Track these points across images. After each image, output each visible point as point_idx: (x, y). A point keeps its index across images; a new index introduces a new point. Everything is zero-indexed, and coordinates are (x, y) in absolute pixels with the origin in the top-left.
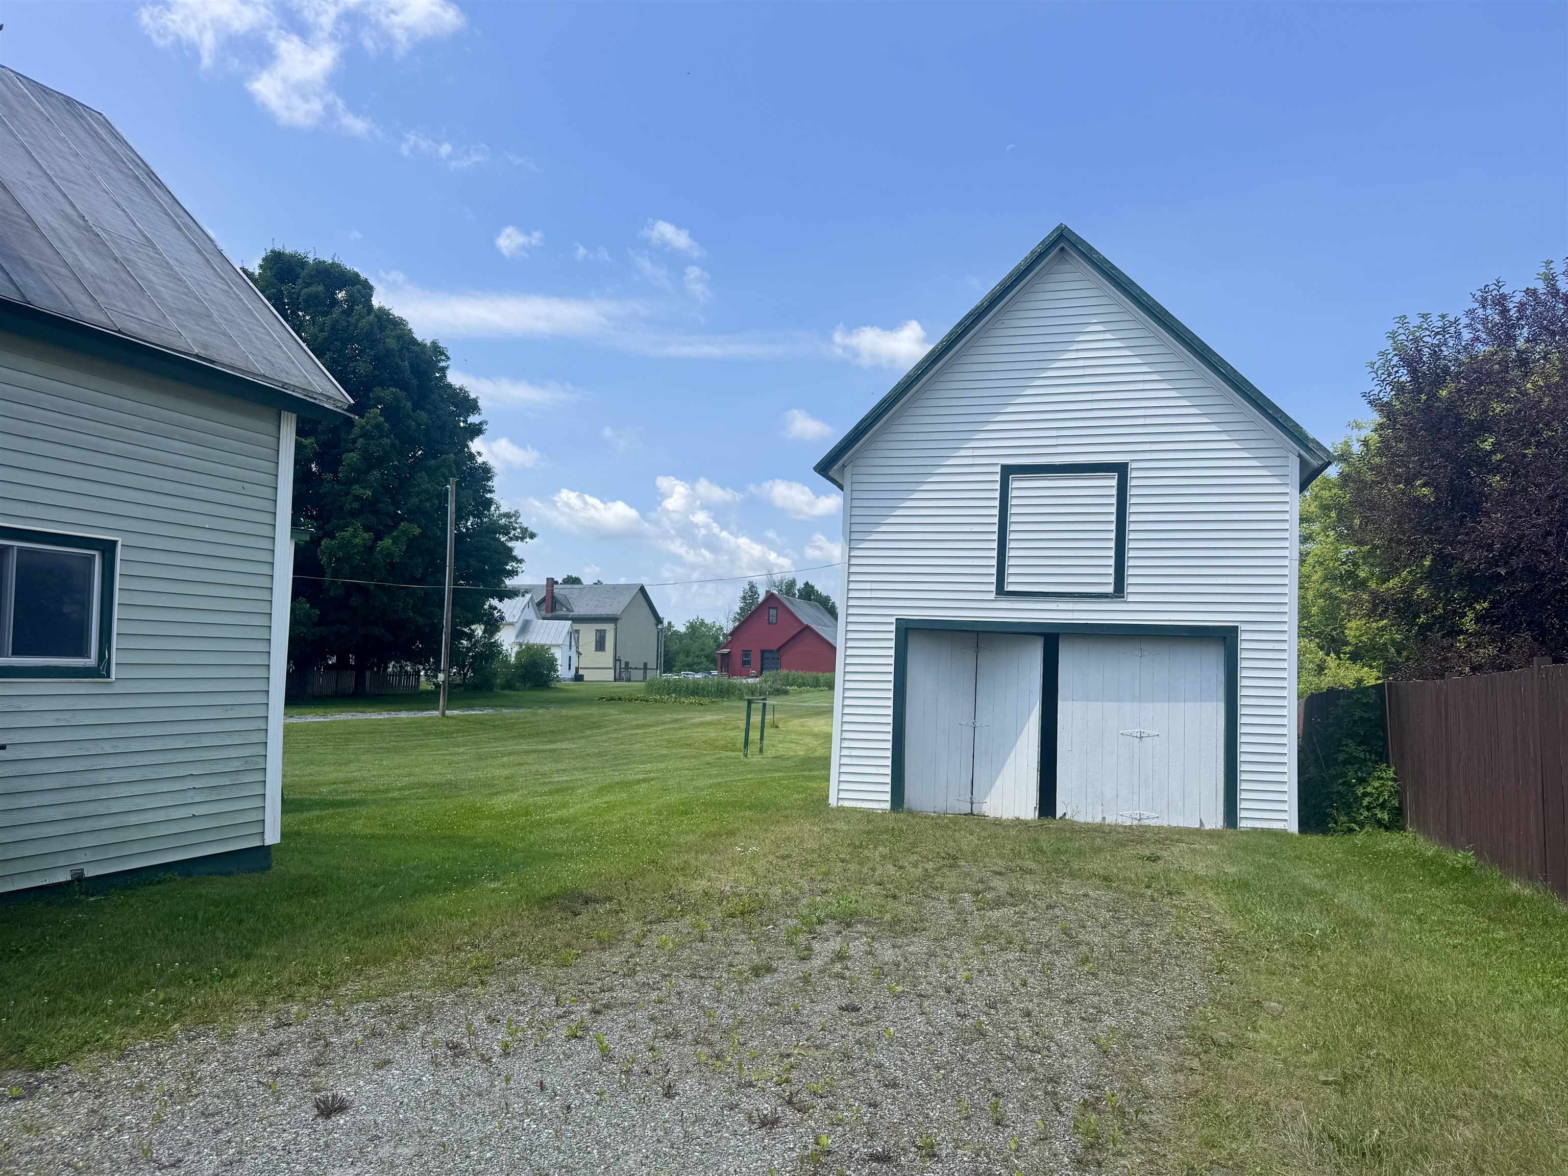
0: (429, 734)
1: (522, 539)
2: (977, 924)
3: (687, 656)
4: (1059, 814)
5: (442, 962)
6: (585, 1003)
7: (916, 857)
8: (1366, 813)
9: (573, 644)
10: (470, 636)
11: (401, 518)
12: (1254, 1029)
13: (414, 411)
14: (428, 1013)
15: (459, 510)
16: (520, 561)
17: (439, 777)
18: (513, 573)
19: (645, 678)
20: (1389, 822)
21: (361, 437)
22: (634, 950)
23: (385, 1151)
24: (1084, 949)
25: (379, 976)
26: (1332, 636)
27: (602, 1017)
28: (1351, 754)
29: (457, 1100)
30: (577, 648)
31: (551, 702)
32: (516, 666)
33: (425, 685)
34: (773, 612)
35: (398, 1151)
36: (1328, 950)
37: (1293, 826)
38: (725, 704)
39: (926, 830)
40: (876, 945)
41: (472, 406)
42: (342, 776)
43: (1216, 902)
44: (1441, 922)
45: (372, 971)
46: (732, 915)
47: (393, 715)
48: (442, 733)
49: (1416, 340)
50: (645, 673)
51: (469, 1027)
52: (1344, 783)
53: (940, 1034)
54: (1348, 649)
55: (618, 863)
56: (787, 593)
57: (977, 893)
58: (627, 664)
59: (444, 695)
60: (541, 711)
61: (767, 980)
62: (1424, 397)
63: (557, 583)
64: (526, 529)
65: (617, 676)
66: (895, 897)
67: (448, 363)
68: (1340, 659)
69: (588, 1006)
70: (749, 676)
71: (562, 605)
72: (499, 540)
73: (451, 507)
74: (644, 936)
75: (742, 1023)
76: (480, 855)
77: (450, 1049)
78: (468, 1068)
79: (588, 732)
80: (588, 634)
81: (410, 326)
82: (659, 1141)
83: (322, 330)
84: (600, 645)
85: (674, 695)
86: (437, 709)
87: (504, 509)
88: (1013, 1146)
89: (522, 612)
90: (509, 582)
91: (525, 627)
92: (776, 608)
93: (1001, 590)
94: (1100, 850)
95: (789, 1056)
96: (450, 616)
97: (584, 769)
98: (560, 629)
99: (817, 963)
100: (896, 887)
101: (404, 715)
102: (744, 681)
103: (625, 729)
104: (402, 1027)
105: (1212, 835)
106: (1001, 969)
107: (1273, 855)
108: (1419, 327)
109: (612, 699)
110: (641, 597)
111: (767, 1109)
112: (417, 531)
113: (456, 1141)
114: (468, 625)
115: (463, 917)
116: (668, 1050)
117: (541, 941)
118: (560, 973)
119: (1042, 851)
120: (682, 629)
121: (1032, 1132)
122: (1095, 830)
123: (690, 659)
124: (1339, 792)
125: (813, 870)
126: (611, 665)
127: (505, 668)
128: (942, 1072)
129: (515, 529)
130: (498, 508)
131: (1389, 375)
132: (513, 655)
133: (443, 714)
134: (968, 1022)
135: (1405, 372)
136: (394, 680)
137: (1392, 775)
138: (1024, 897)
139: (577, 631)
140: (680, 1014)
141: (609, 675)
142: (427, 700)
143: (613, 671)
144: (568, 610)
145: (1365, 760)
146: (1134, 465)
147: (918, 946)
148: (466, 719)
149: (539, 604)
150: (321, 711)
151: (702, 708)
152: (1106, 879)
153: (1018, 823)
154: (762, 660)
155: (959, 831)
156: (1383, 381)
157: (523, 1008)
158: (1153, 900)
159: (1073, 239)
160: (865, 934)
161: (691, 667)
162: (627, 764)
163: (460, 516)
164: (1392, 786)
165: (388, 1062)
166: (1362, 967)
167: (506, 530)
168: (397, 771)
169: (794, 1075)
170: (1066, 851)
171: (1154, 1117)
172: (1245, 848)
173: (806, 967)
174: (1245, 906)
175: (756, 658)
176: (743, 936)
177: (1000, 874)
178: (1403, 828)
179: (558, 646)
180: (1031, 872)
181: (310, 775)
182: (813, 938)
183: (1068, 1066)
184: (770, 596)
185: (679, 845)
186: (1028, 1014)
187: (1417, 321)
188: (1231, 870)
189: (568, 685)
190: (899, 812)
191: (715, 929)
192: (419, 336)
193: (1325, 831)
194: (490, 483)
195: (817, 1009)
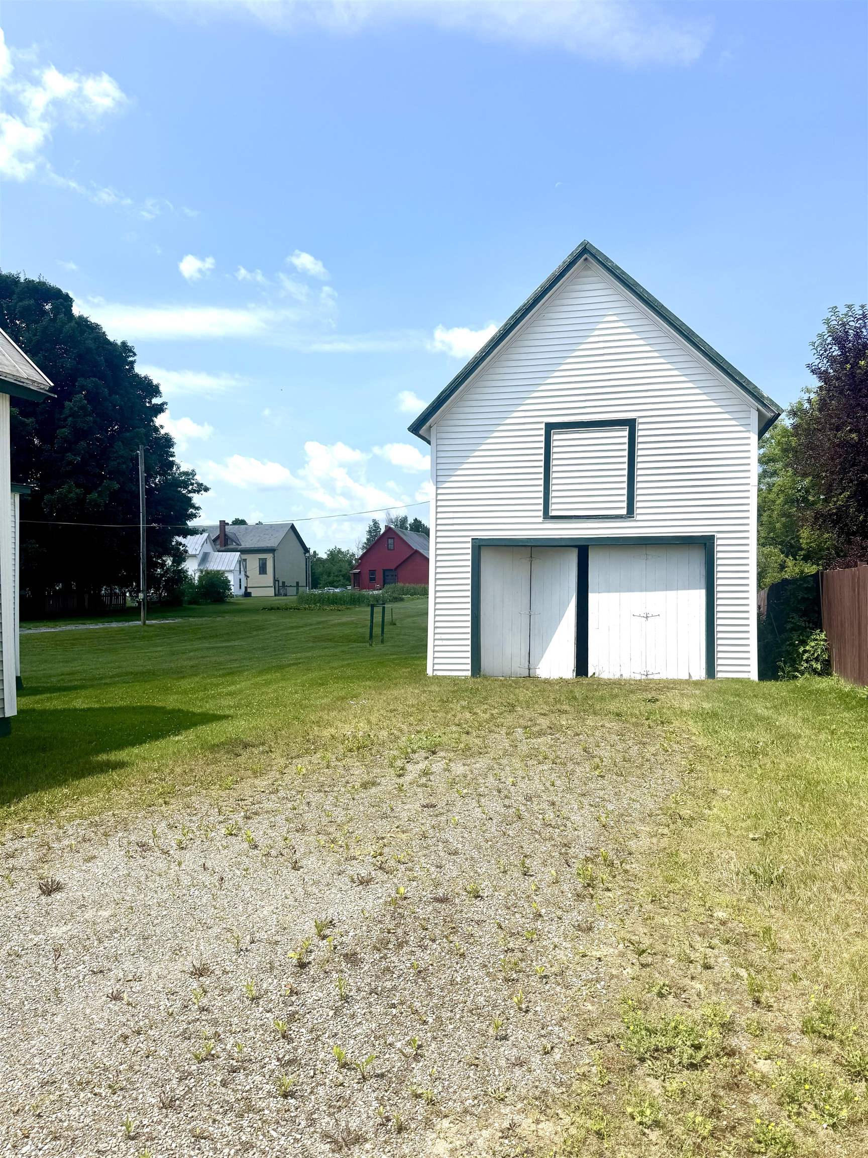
0: (134, 638)
1: (198, 492)
2: (524, 748)
3: (329, 576)
4: (590, 674)
5: (137, 791)
6: (240, 813)
7: (486, 706)
8: (805, 665)
9: (242, 569)
10: (163, 565)
11: (104, 477)
12: (710, 809)
13: (110, 395)
14: (124, 823)
15: (147, 470)
16: (198, 508)
17: (141, 668)
18: (194, 516)
19: (297, 593)
20: (821, 670)
21: (70, 416)
22: (278, 776)
23: (89, 914)
24: (597, 760)
25: (91, 803)
26: (791, 544)
27: (251, 821)
28: (795, 623)
29: (143, 879)
30: (246, 572)
31: (227, 613)
32: (198, 587)
33: (130, 603)
34: (390, 541)
35: (99, 914)
36: (767, 755)
37: (754, 675)
38: (357, 609)
39: (495, 688)
40: (452, 764)
41: (154, 390)
42: (67, 670)
43: (694, 727)
44: (846, 733)
45: (86, 799)
46: (351, 750)
47: (107, 625)
48: (144, 637)
49: (844, 325)
50: (298, 589)
51: (154, 832)
52: (790, 645)
53: (491, 819)
54: (802, 553)
55: (271, 719)
56: (401, 527)
57: (526, 728)
58: (284, 583)
59: (144, 609)
60: (218, 619)
61: (373, 790)
62: (848, 366)
63: (228, 524)
64: (202, 484)
65: (277, 593)
66: (468, 733)
67: (135, 358)
68: (796, 560)
69: (242, 814)
70: (374, 590)
71: (233, 541)
72: (180, 492)
73: (141, 467)
74: (286, 767)
75: (351, 820)
76: (169, 719)
77: (140, 847)
78: (152, 858)
79: (255, 633)
80: (253, 562)
81: (104, 330)
82: (286, 898)
83: (35, 335)
84: (263, 570)
85: (318, 604)
86: (139, 620)
87: (183, 469)
88: (534, 888)
89: (202, 547)
90: (191, 524)
91: (205, 558)
92: (393, 538)
93: (547, 516)
94: (616, 696)
95: (383, 838)
96: (145, 550)
97: (251, 659)
98: (231, 559)
99: (408, 778)
100: (470, 727)
101: (114, 625)
102: (371, 593)
103: (283, 630)
104: (106, 835)
105: (698, 684)
106: (538, 776)
107: (738, 695)
108: (846, 315)
109: (272, 609)
110: (292, 534)
111: (364, 873)
112: (117, 486)
113: (141, 905)
114: (160, 557)
115: (154, 761)
116: (296, 839)
117: (210, 774)
118: (223, 794)
119: (575, 698)
120: (325, 556)
121: (548, 879)
122: (614, 683)
123: (331, 578)
124: (787, 651)
125: (412, 718)
126: (272, 585)
127: (191, 588)
128: (490, 843)
129: (192, 484)
130: (178, 468)
131: (826, 351)
132: (196, 578)
133: (144, 623)
134: (511, 811)
135: (837, 348)
136: (106, 600)
137: (824, 637)
138: (560, 728)
139: (245, 560)
140: (308, 816)
141: (271, 592)
142: (130, 613)
143: (273, 589)
144: (238, 545)
145: (806, 628)
146: (640, 420)
147: (481, 763)
148: (161, 627)
149: (215, 541)
150: (52, 624)
151: (339, 613)
152: (618, 715)
153: (562, 681)
154: (384, 577)
155: (519, 688)
156: (821, 356)
157: (194, 818)
158: (650, 727)
159: (593, 251)
160: (445, 757)
161: (332, 584)
162: (283, 654)
163: (149, 476)
164: (823, 645)
165: (95, 857)
166: (789, 765)
167: (185, 484)
168: (109, 665)
169: (386, 850)
170: (592, 698)
171: (633, 866)
172: (719, 692)
173: (401, 781)
174: (713, 729)
175: (379, 575)
176: (358, 764)
177: (545, 715)
178: (829, 674)
179: (230, 571)
180: (566, 712)
181: (44, 670)
182: (408, 762)
183: (578, 836)
184: (388, 529)
185: (316, 706)
186: (553, 804)
187: (845, 310)
188: (707, 705)
189: (239, 600)
190: (477, 678)
191: (337, 759)
192: (111, 337)
193: (777, 678)
194: (171, 450)
195: (406, 808)
